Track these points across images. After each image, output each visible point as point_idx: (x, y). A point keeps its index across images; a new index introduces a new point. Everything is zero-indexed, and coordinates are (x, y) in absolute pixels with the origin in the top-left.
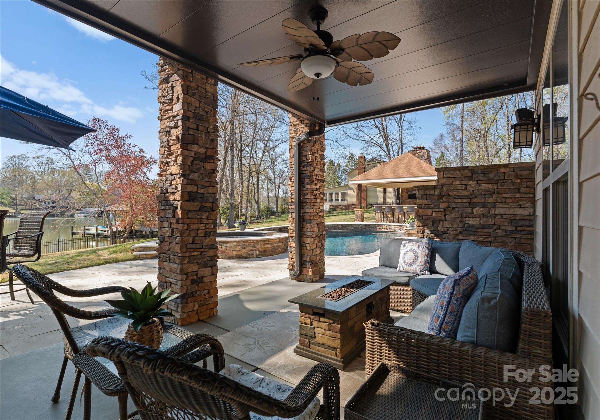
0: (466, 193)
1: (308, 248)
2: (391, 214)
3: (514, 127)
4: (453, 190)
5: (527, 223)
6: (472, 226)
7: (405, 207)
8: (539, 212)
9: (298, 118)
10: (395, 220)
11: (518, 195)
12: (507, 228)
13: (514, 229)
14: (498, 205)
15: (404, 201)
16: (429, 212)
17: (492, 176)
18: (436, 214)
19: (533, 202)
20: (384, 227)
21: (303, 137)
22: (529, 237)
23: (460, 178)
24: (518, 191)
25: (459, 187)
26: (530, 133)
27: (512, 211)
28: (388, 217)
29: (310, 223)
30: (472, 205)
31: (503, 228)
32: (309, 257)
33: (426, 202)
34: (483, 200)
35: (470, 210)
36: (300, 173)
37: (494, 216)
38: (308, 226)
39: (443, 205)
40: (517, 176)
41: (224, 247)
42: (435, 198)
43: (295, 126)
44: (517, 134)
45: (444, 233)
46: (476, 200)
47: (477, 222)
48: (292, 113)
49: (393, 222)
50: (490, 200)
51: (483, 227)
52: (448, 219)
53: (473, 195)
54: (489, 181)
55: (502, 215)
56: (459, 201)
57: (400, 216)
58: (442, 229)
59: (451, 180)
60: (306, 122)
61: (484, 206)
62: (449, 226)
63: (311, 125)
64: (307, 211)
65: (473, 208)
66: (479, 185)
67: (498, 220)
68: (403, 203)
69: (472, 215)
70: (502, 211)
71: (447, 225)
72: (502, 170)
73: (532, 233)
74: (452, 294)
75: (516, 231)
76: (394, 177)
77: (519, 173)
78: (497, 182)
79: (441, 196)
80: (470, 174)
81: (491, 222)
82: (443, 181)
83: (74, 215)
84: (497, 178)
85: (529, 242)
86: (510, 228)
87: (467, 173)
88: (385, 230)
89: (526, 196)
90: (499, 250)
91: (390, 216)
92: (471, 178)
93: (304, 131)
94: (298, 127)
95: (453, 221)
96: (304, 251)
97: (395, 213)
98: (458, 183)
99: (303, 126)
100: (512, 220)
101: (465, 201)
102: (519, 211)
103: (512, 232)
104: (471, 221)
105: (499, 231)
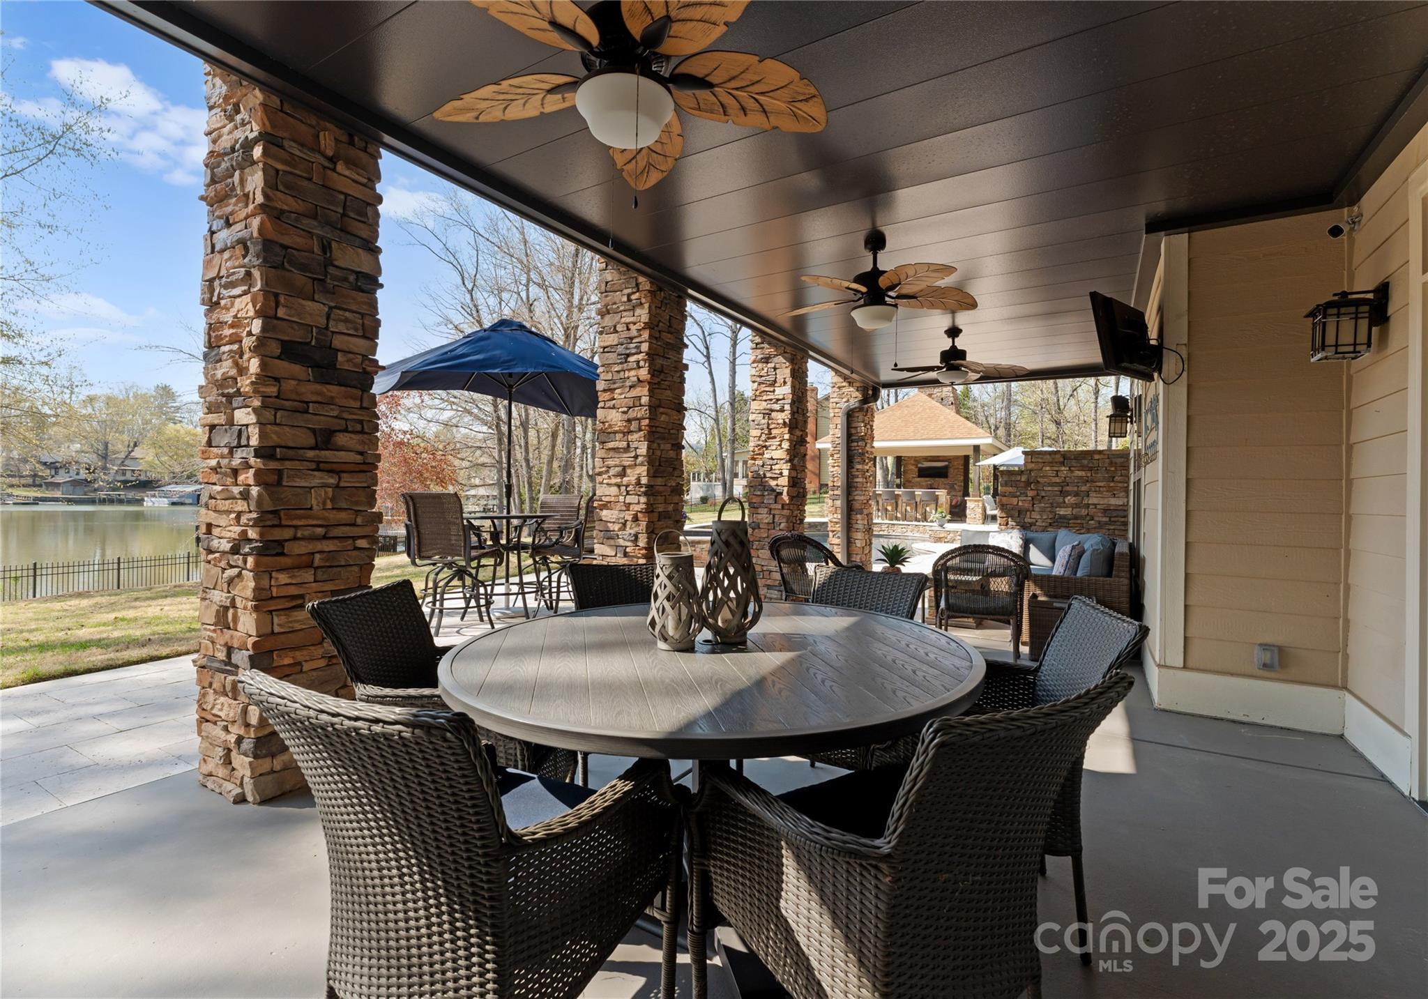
0: (1057, 480)
1: (859, 545)
2: (891, 505)
3: (1111, 417)
4: (1043, 477)
5: (1121, 513)
6: (1063, 517)
7: (918, 492)
8: (1131, 503)
9: (845, 378)
10: (899, 515)
11: (1112, 484)
12: (1101, 519)
13: (1107, 519)
14: (1092, 494)
15: (910, 482)
16: (1015, 501)
17: (1085, 462)
18: (1023, 503)
19: (1127, 490)
20: (884, 527)
21: (854, 403)
22: (1123, 528)
23: (1051, 464)
24: (1112, 479)
25: (1050, 473)
26: (1124, 424)
27: (1106, 501)
28: (886, 510)
29: (861, 514)
30: (1063, 493)
31: (1096, 519)
32: (859, 557)
33: (1010, 489)
34: (1076, 489)
35: (1061, 500)
36: (849, 449)
37: (1088, 506)
38: (859, 516)
39: (1031, 493)
40: (1111, 464)
41: (698, 550)
42: (1022, 485)
43: (839, 388)
44: (1113, 424)
45: (1031, 524)
46: (1068, 488)
47: (1069, 513)
48: (836, 371)
49: (897, 518)
50: (1083, 488)
51: (1076, 518)
52: (1037, 508)
53: (1065, 483)
54: (1083, 468)
55: (1095, 505)
56: (1050, 488)
57: (908, 508)
58: (1030, 520)
59: (1041, 465)
60: (858, 385)
61: (1077, 494)
62: (1038, 517)
63: (863, 389)
64: (856, 498)
65: (1064, 497)
66: (1072, 471)
67: (1092, 510)
68: (907, 484)
69: (1063, 505)
70: (1095, 501)
71: (1036, 515)
72: (1097, 457)
73: (1126, 524)
74: (1070, 555)
75: (1111, 522)
76: (899, 437)
77: (1114, 460)
78: (1091, 469)
79: (1028, 483)
80: (1062, 460)
81: (1084, 512)
82: (1031, 466)
83: (143, 500)
84: (1091, 465)
85: (1122, 533)
86: (1104, 519)
87: (1059, 458)
88: (886, 533)
89: (1120, 485)
90: (1096, 535)
91: (889, 508)
92: (1063, 464)
93: (854, 395)
94: (844, 390)
95: (1042, 511)
96: (854, 549)
97: (900, 502)
98: (1048, 468)
99: (852, 389)
100: (1106, 511)
101: (1056, 489)
102: (1113, 501)
103: (1106, 523)
104: (1062, 512)
105: (1092, 522)
